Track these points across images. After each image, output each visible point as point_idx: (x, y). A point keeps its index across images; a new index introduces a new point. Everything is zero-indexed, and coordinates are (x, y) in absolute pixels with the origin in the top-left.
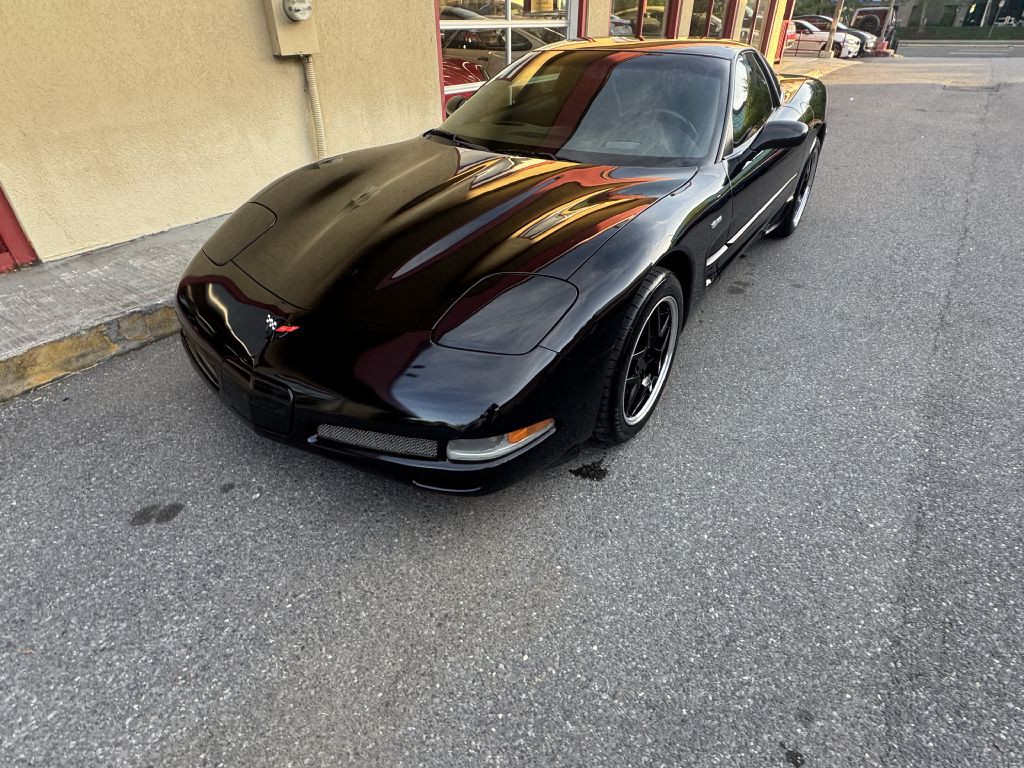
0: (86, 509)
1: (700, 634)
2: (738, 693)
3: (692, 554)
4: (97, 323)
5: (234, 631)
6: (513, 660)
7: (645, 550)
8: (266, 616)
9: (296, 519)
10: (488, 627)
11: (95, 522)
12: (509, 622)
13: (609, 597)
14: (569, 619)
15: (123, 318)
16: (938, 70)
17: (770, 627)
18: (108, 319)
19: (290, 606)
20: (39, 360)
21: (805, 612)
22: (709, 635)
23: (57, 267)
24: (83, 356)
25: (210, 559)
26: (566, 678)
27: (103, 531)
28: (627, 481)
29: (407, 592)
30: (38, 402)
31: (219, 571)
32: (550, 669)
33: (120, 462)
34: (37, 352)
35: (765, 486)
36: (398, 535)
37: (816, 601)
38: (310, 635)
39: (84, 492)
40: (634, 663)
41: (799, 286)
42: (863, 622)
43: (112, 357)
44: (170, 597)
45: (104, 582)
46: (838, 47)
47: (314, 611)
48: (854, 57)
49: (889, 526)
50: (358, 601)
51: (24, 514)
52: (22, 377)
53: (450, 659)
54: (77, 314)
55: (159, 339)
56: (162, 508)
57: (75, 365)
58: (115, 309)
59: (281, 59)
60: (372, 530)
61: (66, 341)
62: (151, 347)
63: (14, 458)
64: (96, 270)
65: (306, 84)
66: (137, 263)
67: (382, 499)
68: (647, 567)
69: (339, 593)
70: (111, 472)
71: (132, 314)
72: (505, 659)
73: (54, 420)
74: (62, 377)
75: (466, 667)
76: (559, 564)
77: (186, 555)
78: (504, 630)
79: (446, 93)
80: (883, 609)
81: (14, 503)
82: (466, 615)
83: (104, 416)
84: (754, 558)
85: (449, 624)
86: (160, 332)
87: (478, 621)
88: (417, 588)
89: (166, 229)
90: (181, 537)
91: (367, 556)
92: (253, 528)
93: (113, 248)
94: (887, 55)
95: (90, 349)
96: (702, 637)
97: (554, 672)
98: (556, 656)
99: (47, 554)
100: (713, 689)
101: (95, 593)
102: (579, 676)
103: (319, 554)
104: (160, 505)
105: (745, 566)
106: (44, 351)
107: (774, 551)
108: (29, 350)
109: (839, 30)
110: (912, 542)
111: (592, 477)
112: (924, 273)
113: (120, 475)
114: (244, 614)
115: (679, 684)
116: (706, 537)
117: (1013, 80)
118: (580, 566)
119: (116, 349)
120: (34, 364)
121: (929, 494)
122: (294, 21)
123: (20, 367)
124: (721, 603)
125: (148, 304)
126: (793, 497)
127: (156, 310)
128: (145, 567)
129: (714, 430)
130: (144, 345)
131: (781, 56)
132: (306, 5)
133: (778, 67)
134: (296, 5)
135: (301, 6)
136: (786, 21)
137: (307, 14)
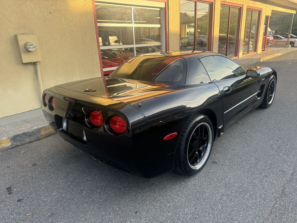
59: (23, 64)
65: (36, 72)
109: (292, 37)
122: (28, 51)
131: (265, 48)
132: (33, 46)
133: (264, 52)
134: (29, 47)
135: (31, 47)
136: (265, 36)
137: (34, 49)
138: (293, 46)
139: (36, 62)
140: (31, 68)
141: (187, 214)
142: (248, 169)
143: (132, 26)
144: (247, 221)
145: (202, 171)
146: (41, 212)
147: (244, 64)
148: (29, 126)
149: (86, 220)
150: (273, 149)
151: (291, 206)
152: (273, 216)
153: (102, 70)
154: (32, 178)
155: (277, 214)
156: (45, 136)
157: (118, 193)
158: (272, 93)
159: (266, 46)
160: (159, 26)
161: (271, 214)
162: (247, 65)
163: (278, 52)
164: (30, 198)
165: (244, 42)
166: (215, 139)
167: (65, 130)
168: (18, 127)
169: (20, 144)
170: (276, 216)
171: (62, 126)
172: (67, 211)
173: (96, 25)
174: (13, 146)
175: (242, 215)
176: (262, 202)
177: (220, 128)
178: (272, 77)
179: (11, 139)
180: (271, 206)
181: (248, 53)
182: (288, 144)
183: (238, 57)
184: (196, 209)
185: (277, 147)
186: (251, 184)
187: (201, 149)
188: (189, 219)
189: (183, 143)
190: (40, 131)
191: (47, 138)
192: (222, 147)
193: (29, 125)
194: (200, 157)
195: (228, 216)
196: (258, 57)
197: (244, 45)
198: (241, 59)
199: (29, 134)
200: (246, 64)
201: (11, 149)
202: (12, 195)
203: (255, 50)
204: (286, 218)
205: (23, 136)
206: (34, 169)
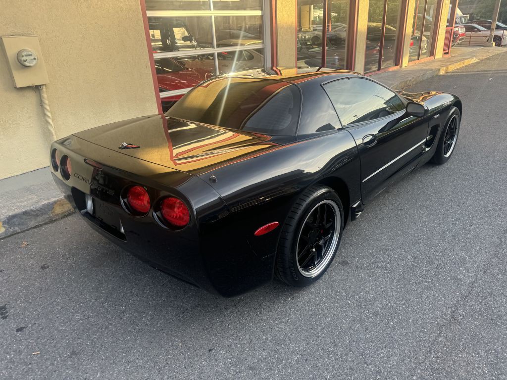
46: (498, 39)
59: (19, 89)
65: (41, 104)
79: (161, 97)
109: (498, 28)
122: (25, 67)
131: (448, 50)
132: (32, 58)
133: (447, 56)
134: (24, 58)
135: (28, 58)
136: (451, 28)
137: (35, 62)
138: (498, 45)
139: (40, 86)
140: (31, 96)
141: (292, 353)
142: (400, 275)
143: (210, 15)
144: (389, 366)
145: (323, 277)
146: (55, 349)
147: (410, 81)
148: (34, 198)
149: (129, 363)
150: (444, 239)
151: (463, 340)
152: (432, 357)
153: (157, 96)
154: (41, 290)
155: (440, 354)
156: (63, 215)
157: (183, 317)
158: (452, 138)
159: (451, 44)
160: (258, 13)
161: (430, 353)
162: (414, 83)
163: (472, 55)
164: (37, 325)
165: (412, 39)
166: (347, 225)
167: (91, 212)
168: (14, 201)
169: (20, 229)
170: (437, 357)
171: (85, 207)
172: (97, 347)
173: (144, 14)
174: (9, 234)
175: (382, 355)
176: (417, 333)
177: (355, 206)
178: (453, 110)
179: (4, 223)
180: (430, 339)
181: (418, 59)
182: (470, 231)
183: (401, 66)
184: (308, 344)
185: (451, 235)
186: (401, 301)
187: (321, 243)
188: (296, 361)
189: (290, 237)
190: (54, 208)
191: (66, 219)
192: (359, 235)
193: (34, 196)
194: (320, 256)
195: (360, 356)
196: (435, 66)
197: (412, 44)
198: (404, 71)
199: (34, 213)
200: (414, 80)
201: (5, 240)
202: (7, 319)
203: (432, 53)
204: (453, 361)
205: (24, 217)
206: (43, 274)
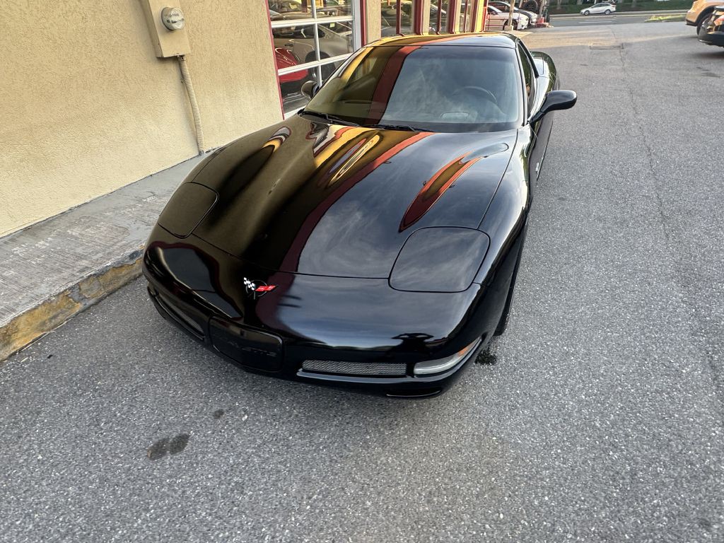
0: (106, 452)
1: (612, 474)
2: (655, 515)
3: (579, 411)
4: (62, 289)
5: (273, 538)
6: (493, 520)
7: (548, 415)
8: (293, 519)
9: (283, 431)
10: (465, 497)
11: (118, 463)
12: (478, 489)
13: (539, 456)
14: (519, 478)
15: (83, 282)
16: (581, 36)
17: (654, 459)
18: (70, 285)
19: (308, 507)
20: (20, 327)
21: (670, 443)
22: (618, 473)
23: (5, 243)
24: (55, 317)
25: (229, 478)
26: (536, 527)
27: (129, 469)
28: (513, 362)
29: (394, 478)
30: (26, 362)
31: (240, 488)
32: (522, 522)
33: (120, 406)
34: (18, 321)
35: (605, 352)
36: (367, 433)
37: (674, 434)
38: (335, 529)
39: (99, 438)
40: (578, 505)
41: (563, 199)
42: (709, 444)
43: (77, 314)
44: (210, 518)
45: (148, 515)
46: (515, 23)
47: (330, 509)
48: (525, 29)
49: (694, 370)
50: (360, 493)
51: (52, 465)
52: (8, 343)
53: (449, 528)
54: (42, 283)
55: (110, 294)
56: (171, 440)
57: (49, 325)
58: (73, 275)
59: (162, 59)
60: (346, 431)
61: (40, 308)
62: (105, 301)
63: (24, 417)
64: (42, 242)
65: (183, 78)
66: (75, 232)
67: (343, 404)
68: (554, 427)
69: (343, 489)
70: (116, 416)
71: (89, 277)
72: (487, 520)
73: (46, 377)
74: (40, 337)
75: (463, 532)
76: (494, 436)
77: (207, 478)
78: (477, 497)
79: (279, 74)
80: (717, 432)
81: (40, 457)
82: (445, 489)
83: (89, 367)
84: (621, 408)
85: (435, 499)
86: (111, 288)
87: (455, 493)
88: (399, 474)
89: (88, 201)
90: (197, 464)
91: (352, 453)
92: (253, 446)
93: (49, 221)
94: (544, 26)
95: (59, 311)
96: (613, 476)
97: (526, 524)
98: (522, 510)
99: (88, 499)
100: (639, 516)
101: (144, 526)
102: (545, 523)
103: (314, 458)
104: (168, 438)
105: (618, 415)
106: (23, 319)
107: (632, 400)
108: (12, 320)
110: (714, 379)
111: (488, 363)
112: (636, 182)
113: (124, 417)
114: (275, 521)
115: (614, 516)
116: (584, 397)
117: (630, 40)
118: (509, 435)
119: (79, 307)
120: (17, 331)
121: (709, 343)
122: (170, 30)
123: (5, 336)
124: (615, 447)
125: (100, 267)
126: (627, 358)
127: (107, 271)
128: (177, 496)
129: (554, 314)
130: (100, 300)
132: (180, 18)
134: (173, 19)
135: (177, 18)
153: (277, 73)
